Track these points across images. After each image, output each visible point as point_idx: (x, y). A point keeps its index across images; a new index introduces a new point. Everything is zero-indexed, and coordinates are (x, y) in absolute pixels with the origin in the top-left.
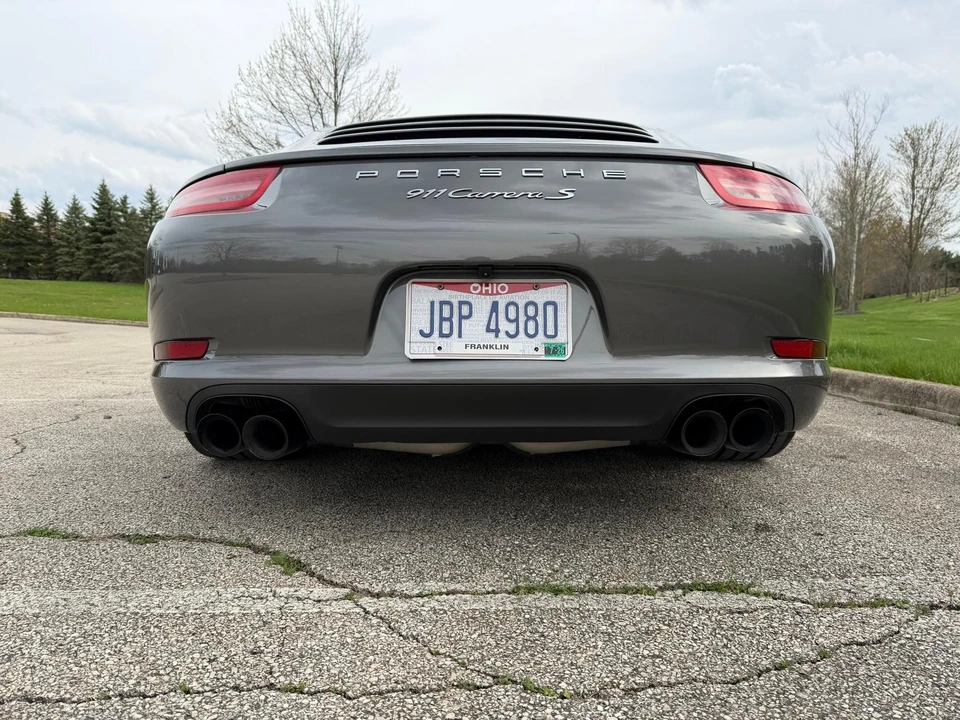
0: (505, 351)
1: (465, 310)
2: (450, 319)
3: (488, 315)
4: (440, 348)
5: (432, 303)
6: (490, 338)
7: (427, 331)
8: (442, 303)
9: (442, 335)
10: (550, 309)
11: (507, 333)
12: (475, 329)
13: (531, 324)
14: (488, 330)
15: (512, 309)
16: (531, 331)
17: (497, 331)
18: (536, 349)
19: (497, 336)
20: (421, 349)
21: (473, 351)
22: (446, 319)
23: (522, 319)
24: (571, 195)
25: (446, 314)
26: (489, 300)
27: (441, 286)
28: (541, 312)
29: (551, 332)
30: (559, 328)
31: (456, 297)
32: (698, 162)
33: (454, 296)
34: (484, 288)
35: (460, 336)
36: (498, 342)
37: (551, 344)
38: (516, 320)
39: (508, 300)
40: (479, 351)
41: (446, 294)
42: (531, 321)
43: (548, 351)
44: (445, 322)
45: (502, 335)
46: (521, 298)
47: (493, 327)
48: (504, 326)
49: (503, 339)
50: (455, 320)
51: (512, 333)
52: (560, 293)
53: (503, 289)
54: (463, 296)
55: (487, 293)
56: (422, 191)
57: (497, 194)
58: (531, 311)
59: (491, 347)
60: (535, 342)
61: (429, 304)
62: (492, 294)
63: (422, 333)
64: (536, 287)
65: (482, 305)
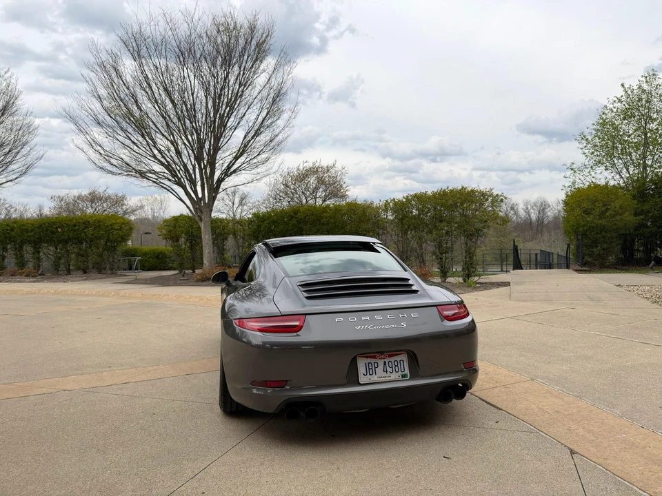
0: (390, 378)
1: (376, 365)
3: (383, 366)
4: (370, 379)
5: (366, 364)
6: (385, 374)
7: (366, 374)
8: (369, 363)
9: (370, 375)
10: (402, 362)
11: (390, 372)
12: (380, 370)
14: (384, 371)
15: (390, 363)
16: (397, 370)
17: (387, 371)
18: (399, 376)
19: (387, 373)
20: (364, 380)
21: (380, 379)
23: (394, 366)
24: (405, 325)
25: (370, 367)
26: (383, 361)
27: (367, 358)
28: (399, 364)
29: (403, 370)
30: (405, 369)
32: (436, 305)
33: (372, 361)
34: (381, 357)
35: (376, 374)
36: (387, 375)
37: (403, 374)
38: (392, 367)
39: (388, 360)
40: (382, 379)
41: (369, 360)
42: (396, 367)
43: (403, 376)
44: (371, 370)
46: (393, 359)
48: (389, 370)
49: (389, 374)
50: (373, 368)
52: (404, 357)
53: (386, 356)
54: (375, 360)
57: (383, 327)
58: (396, 364)
59: (385, 377)
60: (398, 374)
62: (383, 359)
63: (364, 374)
64: (397, 355)
65: (381, 363)
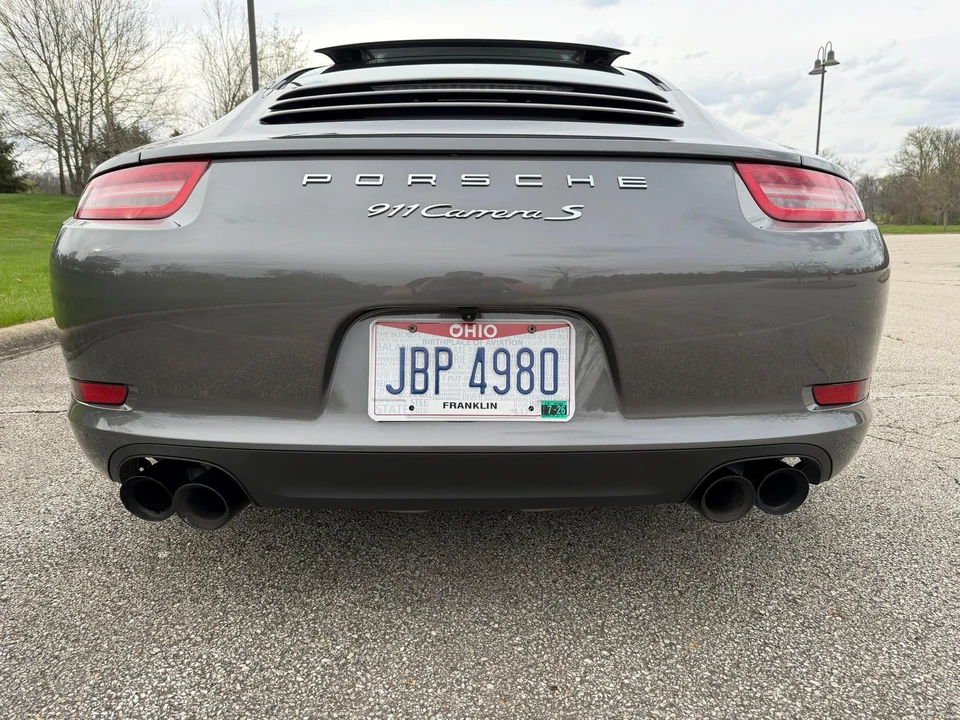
0: (492, 411)
1: (444, 359)
2: (424, 371)
3: (472, 365)
4: (411, 408)
5: (402, 351)
6: (474, 395)
7: (396, 387)
8: (415, 350)
9: (414, 391)
10: (549, 357)
11: (495, 389)
12: (456, 384)
13: (525, 377)
14: (472, 385)
15: (502, 357)
16: (525, 386)
17: (483, 386)
18: (531, 409)
19: (482, 392)
20: (388, 409)
21: (453, 411)
22: (420, 371)
23: (514, 370)
24: (577, 214)
25: (420, 365)
26: (473, 346)
27: (412, 329)
28: (537, 361)
29: (549, 387)
30: (560, 382)
31: (432, 342)
32: (734, 161)
33: (430, 341)
34: (467, 331)
35: (437, 392)
36: (485, 400)
37: (549, 402)
38: (507, 372)
39: (497, 346)
40: (460, 411)
41: (419, 339)
42: (524, 372)
43: (545, 411)
44: (419, 374)
45: (489, 390)
46: (514, 344)
47: (478, 381)
48: (493, 380)
49: (490, 396)
50: (431, 371)
51: (502, 388)
52: (561, 339)
53: (490, 331)
54: (441, 341)
55: (470, 337)
56: (387, 206)
57: (484, 212)
58: (525, 361)
59: (475, 406)
60: (529, 400)
61: (398, 351)
62: (477, 338)
63: (389, 389)
64: (532, 329)
65: (464, 352)
